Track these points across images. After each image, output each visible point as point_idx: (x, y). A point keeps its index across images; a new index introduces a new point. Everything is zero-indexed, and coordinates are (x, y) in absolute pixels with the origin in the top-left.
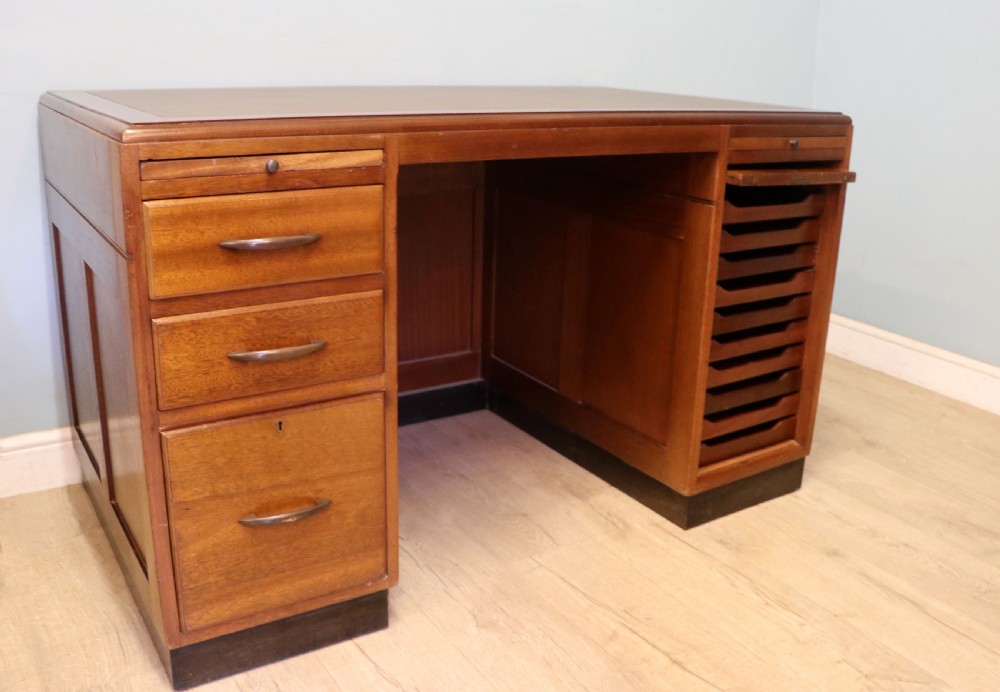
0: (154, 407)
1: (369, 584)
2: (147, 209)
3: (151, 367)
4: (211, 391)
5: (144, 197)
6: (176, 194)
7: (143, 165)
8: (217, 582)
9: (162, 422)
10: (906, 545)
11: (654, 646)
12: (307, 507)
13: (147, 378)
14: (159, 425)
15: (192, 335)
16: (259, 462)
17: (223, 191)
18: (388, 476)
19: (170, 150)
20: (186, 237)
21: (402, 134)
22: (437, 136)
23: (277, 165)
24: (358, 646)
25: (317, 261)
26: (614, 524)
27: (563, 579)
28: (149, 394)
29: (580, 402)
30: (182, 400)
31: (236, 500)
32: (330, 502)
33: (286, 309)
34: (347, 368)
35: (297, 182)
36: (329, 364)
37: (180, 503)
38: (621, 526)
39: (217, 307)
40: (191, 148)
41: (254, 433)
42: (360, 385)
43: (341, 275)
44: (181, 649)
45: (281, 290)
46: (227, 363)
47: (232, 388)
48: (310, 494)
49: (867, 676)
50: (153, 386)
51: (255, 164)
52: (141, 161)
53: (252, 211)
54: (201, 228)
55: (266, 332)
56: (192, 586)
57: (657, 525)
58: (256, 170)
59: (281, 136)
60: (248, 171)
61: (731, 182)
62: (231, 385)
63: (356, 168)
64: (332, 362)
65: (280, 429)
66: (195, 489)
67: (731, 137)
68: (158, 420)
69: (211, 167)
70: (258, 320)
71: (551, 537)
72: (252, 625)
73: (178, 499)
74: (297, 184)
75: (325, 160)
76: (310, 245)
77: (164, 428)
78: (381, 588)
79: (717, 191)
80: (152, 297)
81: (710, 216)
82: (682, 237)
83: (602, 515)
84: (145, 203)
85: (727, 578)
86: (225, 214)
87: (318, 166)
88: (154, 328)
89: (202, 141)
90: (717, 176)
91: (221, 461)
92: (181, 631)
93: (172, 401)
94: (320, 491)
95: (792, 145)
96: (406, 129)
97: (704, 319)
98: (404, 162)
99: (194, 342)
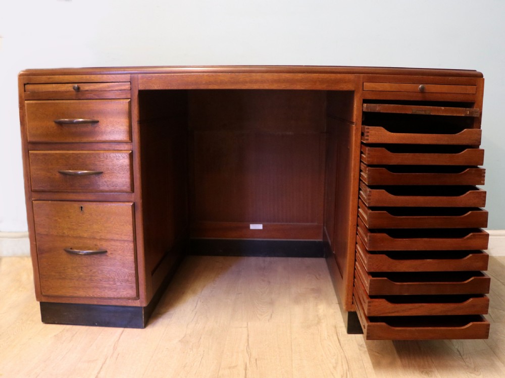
0: (30, 189)
2: (27, 104)
3: (28, 171)
4: (52, 186)
6: (38, 98)
7: (26, 86)
8: (55, 275)
13: (28, 176)
14: (32, 198)
15: (44, 160)
16: (73, 223)
17: (57, 98)
18: (138, 247)
19: (35, 80)
23: (79, 87)
27: (248, 336)
28: (28, 183)
30: (40, 188)
31: (63, 239)
32: (106, 252)
33: (84, 154)
34: (113, 186)
35: (89, 96)
37: (39, 234)
39: (54, 149)
40: (43, 79)
41: (70, 209)
46: (59, 174)
50: (30, 180)
52: (25, 84)
54: (47, 113)
57: (335, 327)
58: (71, 89)
60: (67, 90)
61: (365, 110)
62: (60, 185)
64: (106, 182)
65: (82, 210)
66: (45, 229)
67: (365, 82)
68: (32, 195)
73: (38, 232)
80: (28, 141)
81: (353, 131)
84: (26, 101)
88: (30, 155)
89: (48, 76)
90: (355, 106)
92: (42, 294)
94: (102, 245)
95: (421, 89)
97: (351, 198)
98: (141, 89)
99: (44, 163)
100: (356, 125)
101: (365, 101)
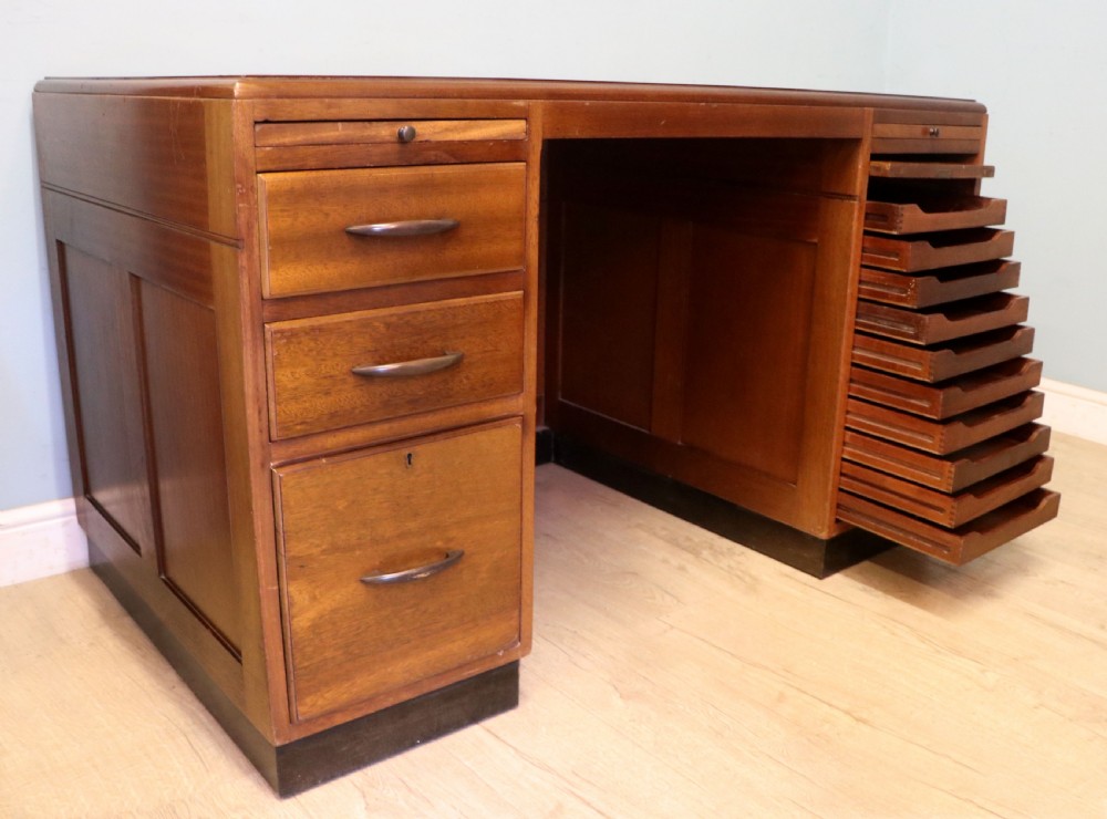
0: (265, 436)
1: (501, 654)
2: (264, 183)
3: (263, 386)
4: (333, 415)
5: (259, 168)
6: (296, 165)
7: (258, 128)
8: (333, 658)
9: (274, 456)
10: (1063, 582)
11: (830, 705)
12: (436, 561)
13: (258, 400)
14: (272, 460)
15: (312, 344)
16: (385, 505)
17: (350, 164)
18: (525, 519)
19: (289, 109)
20: (306, 219)
21: (547, 101)
22: (583, 106)
23: (413, 133)
24: (488, 731)
25: (453, 253)
26: (738, 577)
27: (702, 640)
28: (260, 420)
29: (679, 443)
30: (298, 427)
31: (358, 553)
32: (462, 554)
33: (418, 312)
34: (484, 386)
35: (432, 155)
36: (465, 381)
37: (292, 558)
38: (747, 579)
39: (339, 310)
40: (313, 109)
41: (380, 467)
42: (495, 409)
43: (479, 272)
44: (291, 744)
45: (412, 290)
46: (351, 379)
47: (357, 411)
48: (439, 544)
49: (1071, 720)
50: (264, 411)
51: (385, 132)
52: (256, 123)
53: (383, 189)
54: (326, 208)
55: (396, 341)
56: (306, 664)
57: (787, 576)
58: (388, 138)
59: (414, 97)
60: (378, 140)
61: (874, 174)
62: (356, 408)
63: (498, 142)
64: (467, 378)
65: (410, 463)
66: (311, 541)
67: (875, 122)
68: (270, 455)
69: (337, 133)
70: (388, 325)
71: (672, 595)
72: (371, 711)
73: (292, 554)
74: (433, 158)
75: (465, 129)
76: (446, 234)
77: (276, 463)
78: (512, 658)
79: (860, 185)
80: (266, 294)
81: (852, 213)
82: (815, 240)
83: (721, 568)
84: (260, 175)
85: (885, 627)
86: (352, 192)
87: (457, 137)
88: (268, 336)
89: (327, 100)
90: (860, 167)
91: (341, 505)
92: (291, 721)
93: (287, 429)
94: (450, 540)
95: (933, 134)
96: (552, 95)
98: (549, 136)
99: (314, 353)
100: (860, 201)
101: (875, 157)
